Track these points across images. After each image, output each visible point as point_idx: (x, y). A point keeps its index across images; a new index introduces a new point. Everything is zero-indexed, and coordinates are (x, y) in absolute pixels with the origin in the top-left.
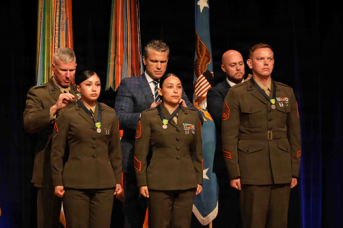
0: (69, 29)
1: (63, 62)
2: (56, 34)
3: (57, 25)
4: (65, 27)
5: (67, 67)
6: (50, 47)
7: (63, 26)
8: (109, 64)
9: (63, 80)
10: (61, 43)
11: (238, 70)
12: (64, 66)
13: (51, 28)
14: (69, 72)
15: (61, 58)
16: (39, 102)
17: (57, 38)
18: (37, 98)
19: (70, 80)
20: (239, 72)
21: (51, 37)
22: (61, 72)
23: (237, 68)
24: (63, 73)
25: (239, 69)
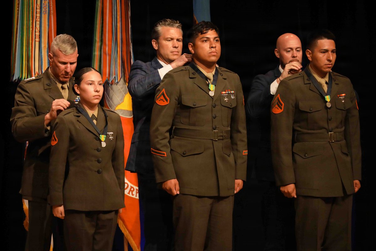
0: (52, 12)
1: (63, 53)
2: (37, 18)
3: (38, 8)
4: (47, 10)
5: (67, 59)
6: (29, 33)
7: (45, 9)
8: (93, 53)
9: (62, 75)
10: (43, 28)
11: (294, 57)
12: (64, 58)
13: (31, 10)
14: (69, 65)
15: (60, 48)
16: (31, 99)
17: (38, 23)
18: (28, 95)
19: (70, 75)
20: (295, 59)
21: (31, 21)
22: (60, 65)
23: (293, 54)
24: (62, 66)
25: (295, 55)
